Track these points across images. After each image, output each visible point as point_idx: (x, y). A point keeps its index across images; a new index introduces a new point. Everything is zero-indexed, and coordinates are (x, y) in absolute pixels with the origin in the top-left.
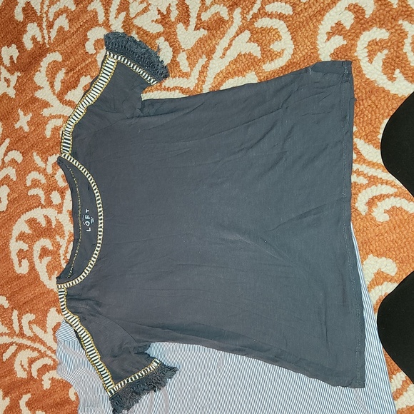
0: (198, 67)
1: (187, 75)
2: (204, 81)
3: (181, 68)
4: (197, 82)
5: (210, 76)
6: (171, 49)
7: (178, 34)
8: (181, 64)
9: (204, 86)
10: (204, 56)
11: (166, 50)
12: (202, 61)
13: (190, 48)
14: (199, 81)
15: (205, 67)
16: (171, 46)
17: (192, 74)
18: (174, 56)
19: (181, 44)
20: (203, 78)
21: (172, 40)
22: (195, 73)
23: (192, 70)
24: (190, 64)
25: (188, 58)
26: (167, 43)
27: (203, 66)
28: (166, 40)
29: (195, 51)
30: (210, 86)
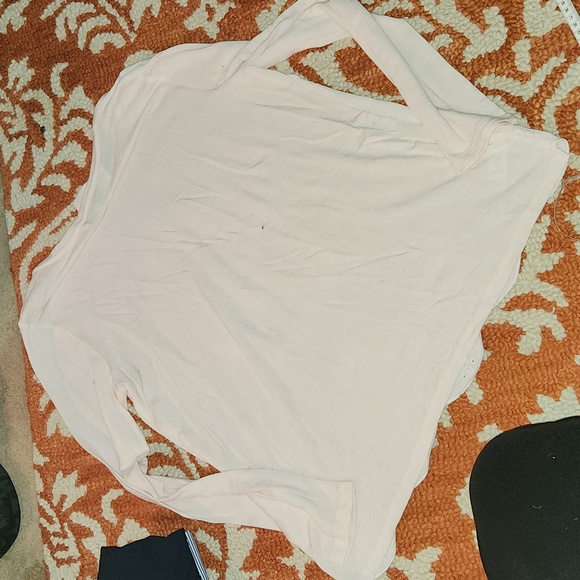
0: (547, 69)
1: (523, 78)
2: (550, 94)
3: (517, 63)
4: (537, 91)
5: (563, 87)
6: (507, 29)
7: (526, 8)
8: (517, 56)
9: (548, 101)
10: (563, 54)
11: (497, 29)
12: (556, 61)
13: (540, 34)
14: (541, 91)
15: (559, 72)
16: (507, 25)
17: (533, 78)
18: (508, 42)
19: (527, 26)
20: (550, 89)
21: (512, 16)
22: (539, 77)
23: (533, 70)
24: (533, 61)
25: (532, 51)
26: (501, 19)
27: (555, 69)
28: (502, 13)
29: (548, 42)
30: (559, 104)
